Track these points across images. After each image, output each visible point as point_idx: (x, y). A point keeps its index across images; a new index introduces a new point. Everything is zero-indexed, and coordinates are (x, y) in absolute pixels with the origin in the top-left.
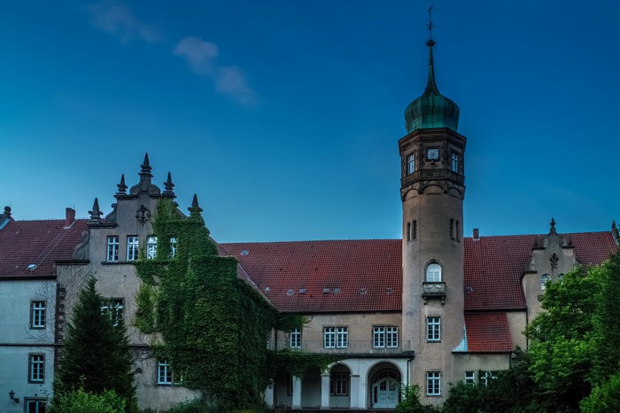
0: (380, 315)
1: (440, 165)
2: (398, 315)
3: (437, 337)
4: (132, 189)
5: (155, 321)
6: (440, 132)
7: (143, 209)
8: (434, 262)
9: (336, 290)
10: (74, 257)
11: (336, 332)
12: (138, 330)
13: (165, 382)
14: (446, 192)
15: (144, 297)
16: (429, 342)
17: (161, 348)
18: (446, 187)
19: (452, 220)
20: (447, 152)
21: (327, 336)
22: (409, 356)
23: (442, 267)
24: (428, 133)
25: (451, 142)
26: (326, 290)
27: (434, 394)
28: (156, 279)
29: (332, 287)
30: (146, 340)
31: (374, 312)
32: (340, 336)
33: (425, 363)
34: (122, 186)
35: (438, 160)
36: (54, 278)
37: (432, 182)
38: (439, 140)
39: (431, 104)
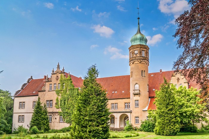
0: (126, 99)
1: (138, 55)
2: (129, 99)
3: (138, 106)
4: (55, 72)
5: (59, 105)
6: (138, 46)
7: (57, 77)
8: (136, 84)
9: (116, 92)
10: (42, 90)
11: (115, 105)
12: (56, 108)
13: (62, 122)
14: (140, 63)
15: (57, 100)
16: (135, 108)
17: (61, 113)
18: (140, 62)
19: (142, 71)
20: (140, 51)
21: (112, 106)
22: (131, 112)
23: (139, 85)
24: (135, 46)
25: (142, 48)
26: (113, 92)
27: (137, 123)
28: (60, 95)
29: (115, 91)
30: (57, 110)
31: (125, 98)
32: (116, 106)
33: (134, 114)
34: (53, 71)
35: (138, 54)
36: (38, 95)
37: (136, 60)
38: (138, 48)
39: (136, 37)
